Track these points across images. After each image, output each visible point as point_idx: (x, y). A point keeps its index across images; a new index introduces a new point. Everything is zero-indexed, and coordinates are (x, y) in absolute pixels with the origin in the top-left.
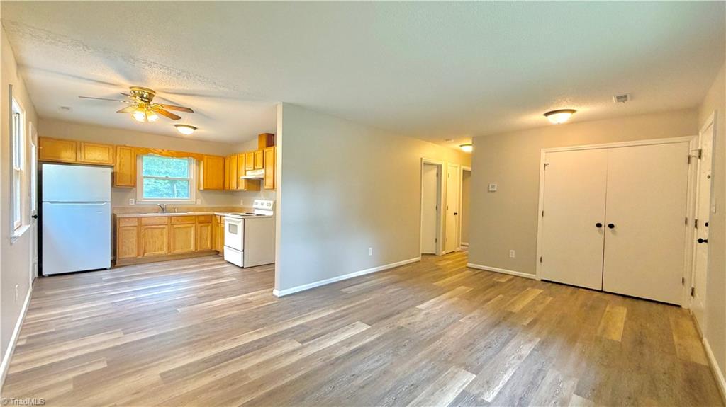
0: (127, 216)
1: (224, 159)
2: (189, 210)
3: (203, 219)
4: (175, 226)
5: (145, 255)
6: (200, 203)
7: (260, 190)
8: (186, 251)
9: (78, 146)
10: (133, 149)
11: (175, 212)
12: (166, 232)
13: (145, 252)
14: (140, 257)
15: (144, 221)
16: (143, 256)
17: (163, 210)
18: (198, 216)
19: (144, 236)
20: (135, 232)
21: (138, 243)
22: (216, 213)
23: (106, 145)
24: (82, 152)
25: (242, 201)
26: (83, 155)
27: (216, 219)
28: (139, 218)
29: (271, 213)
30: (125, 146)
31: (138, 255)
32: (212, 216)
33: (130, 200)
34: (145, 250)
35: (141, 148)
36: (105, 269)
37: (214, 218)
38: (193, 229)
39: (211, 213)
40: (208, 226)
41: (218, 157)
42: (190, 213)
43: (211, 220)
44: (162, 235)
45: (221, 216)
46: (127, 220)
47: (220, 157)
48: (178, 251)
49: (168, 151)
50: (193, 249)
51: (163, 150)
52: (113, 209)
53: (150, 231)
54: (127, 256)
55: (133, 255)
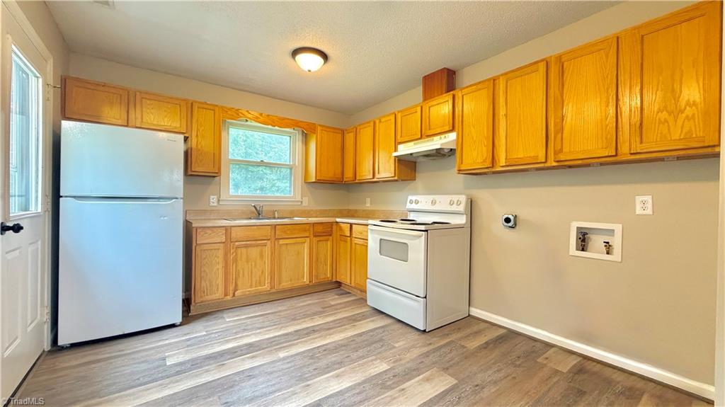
0: (210, 224)
1: (343, 132)
2: (292, 214)
3: (320, 229)
4: (281, 242)
5: (238, 293)
6: (307, 203)
7: (414, 179)
8: (297, 284)
9: (132, 99)
10: (217, 109)
11: (274, 218)
12: (267, 250)
13: (236, 290)
14: (229, 298)
15: (235, 234)
16: (234, 295)
17: (258, 214)
18: (314, 224)
19: (235, 260)
20: (221, 254)
21: (226, 274)
22: (338, 220)
23: (178, 99)
24: (138, 111)
25: (368, 200)
26: (138, 116)
27: (341, 229)
28: (227, 229)
29: (462, 220)
30: (206, 103)
31: (226, 295)
32: (332, 223)
33: (212, 197)
34: (236, 285)
35: (230, 109)
36: (173, 326)
37: (334, 227)
38: (306, 246)
39: (331, 220)
40: (328, 240)
41: (335, 130)
42: (297, 220)
43: (332, 231)
44: (262, 256)
45: (351, 225)
46: (209, 231)
47: (339, 129)
48: (286, 284)
49: (268, 115)
50: (306, 280)
51: (261, 114)
52: (186, 213)
53: (244, 250)
54: (209, 297)
55: (218, 295)
